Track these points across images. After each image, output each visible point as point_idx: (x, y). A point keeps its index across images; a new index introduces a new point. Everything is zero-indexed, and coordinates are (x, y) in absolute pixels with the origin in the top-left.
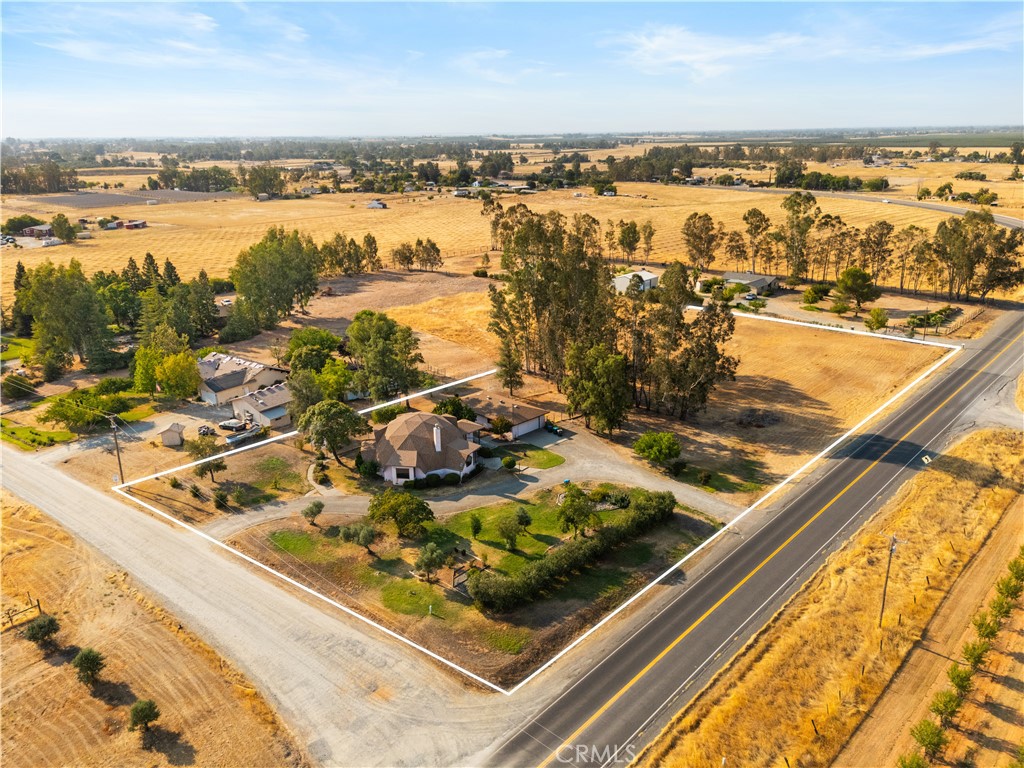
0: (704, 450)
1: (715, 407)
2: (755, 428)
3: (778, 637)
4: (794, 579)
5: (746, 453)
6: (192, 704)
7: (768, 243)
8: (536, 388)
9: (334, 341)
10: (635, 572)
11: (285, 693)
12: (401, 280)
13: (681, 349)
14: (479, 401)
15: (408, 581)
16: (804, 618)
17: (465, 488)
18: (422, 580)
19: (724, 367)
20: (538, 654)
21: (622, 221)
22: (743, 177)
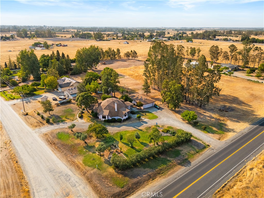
0: (206, 118)
1: (212, 104)
2: (225, 112)
3: (223, 195)
4: (233, 171)
5: (220, 120)
6: (6, 192)
7: (236, 55)
8: (155, 93)
9: (98, 76)
10: (173, 160)
11: (38, 192)
12: (126, 61)
13: (202, 84)
14: (135, 96)
15: (94, 154)
16: (235, 188)
17: (123, 124)
18: (98, 155)
19: (216, 91)
20: (130, 189)
21: (191, 47)
22: (231, 39)
